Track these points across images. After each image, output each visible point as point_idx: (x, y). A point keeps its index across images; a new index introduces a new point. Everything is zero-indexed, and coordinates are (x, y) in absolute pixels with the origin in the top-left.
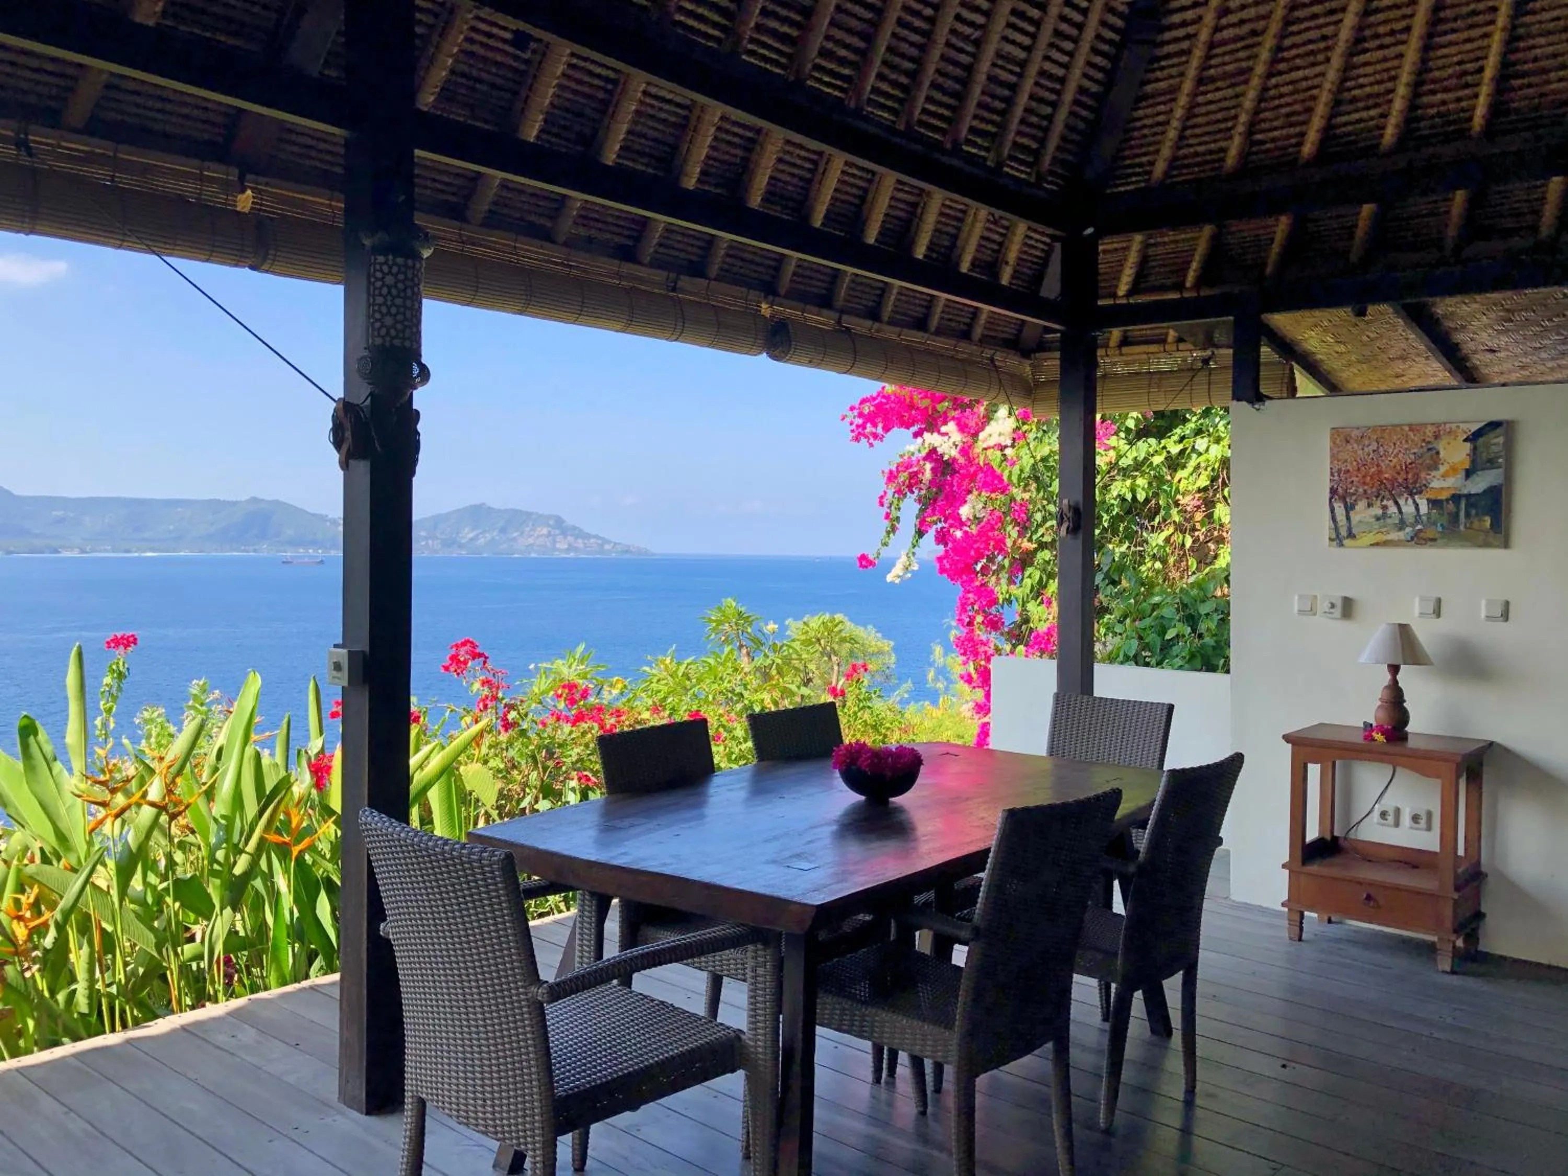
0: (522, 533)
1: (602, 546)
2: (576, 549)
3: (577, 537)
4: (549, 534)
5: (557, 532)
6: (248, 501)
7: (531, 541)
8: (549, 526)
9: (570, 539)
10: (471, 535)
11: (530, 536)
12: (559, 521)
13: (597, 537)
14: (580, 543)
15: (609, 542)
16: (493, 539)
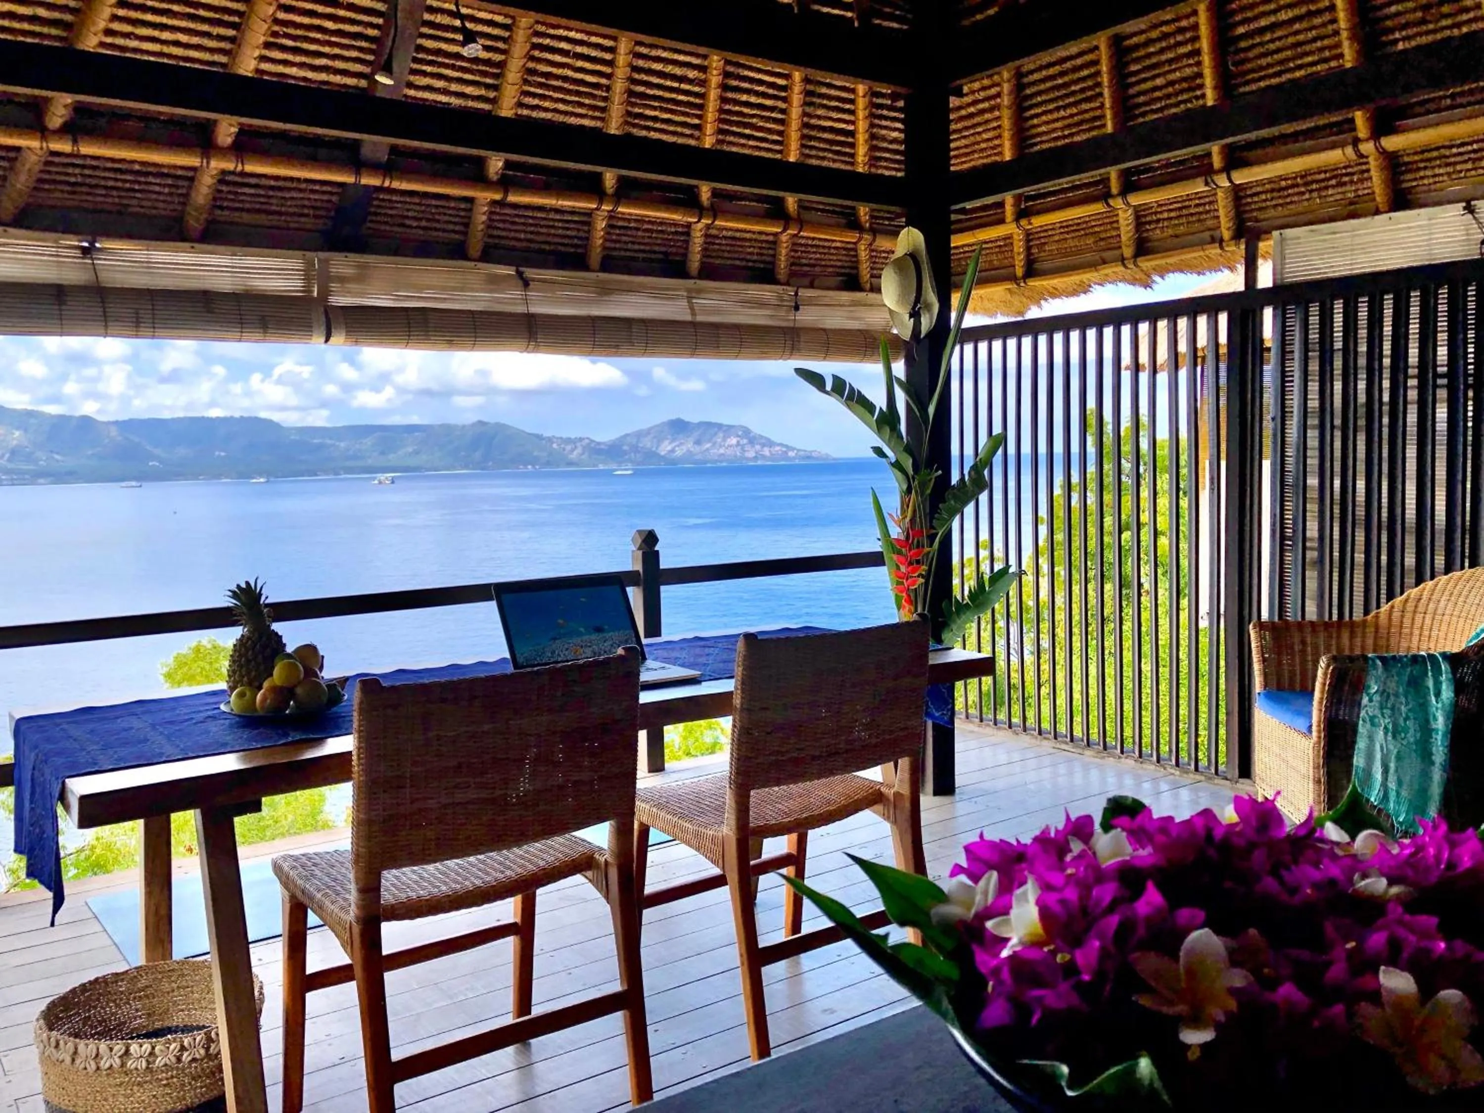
0: (714, 444)
1: (786, 453)
2: (764, 457)
3: (763, 445)
4: (738, 444)
5: (745, 441)
6: (473, 425)
7: (722, 451)
8: (738, 436)
9: (758, 447)
10: (669, 448)
11: (721, 446)
12: (746, 432)
13: (781, 445)
14: (766, 452)
15: (793, 449)
16: (688, 451)
